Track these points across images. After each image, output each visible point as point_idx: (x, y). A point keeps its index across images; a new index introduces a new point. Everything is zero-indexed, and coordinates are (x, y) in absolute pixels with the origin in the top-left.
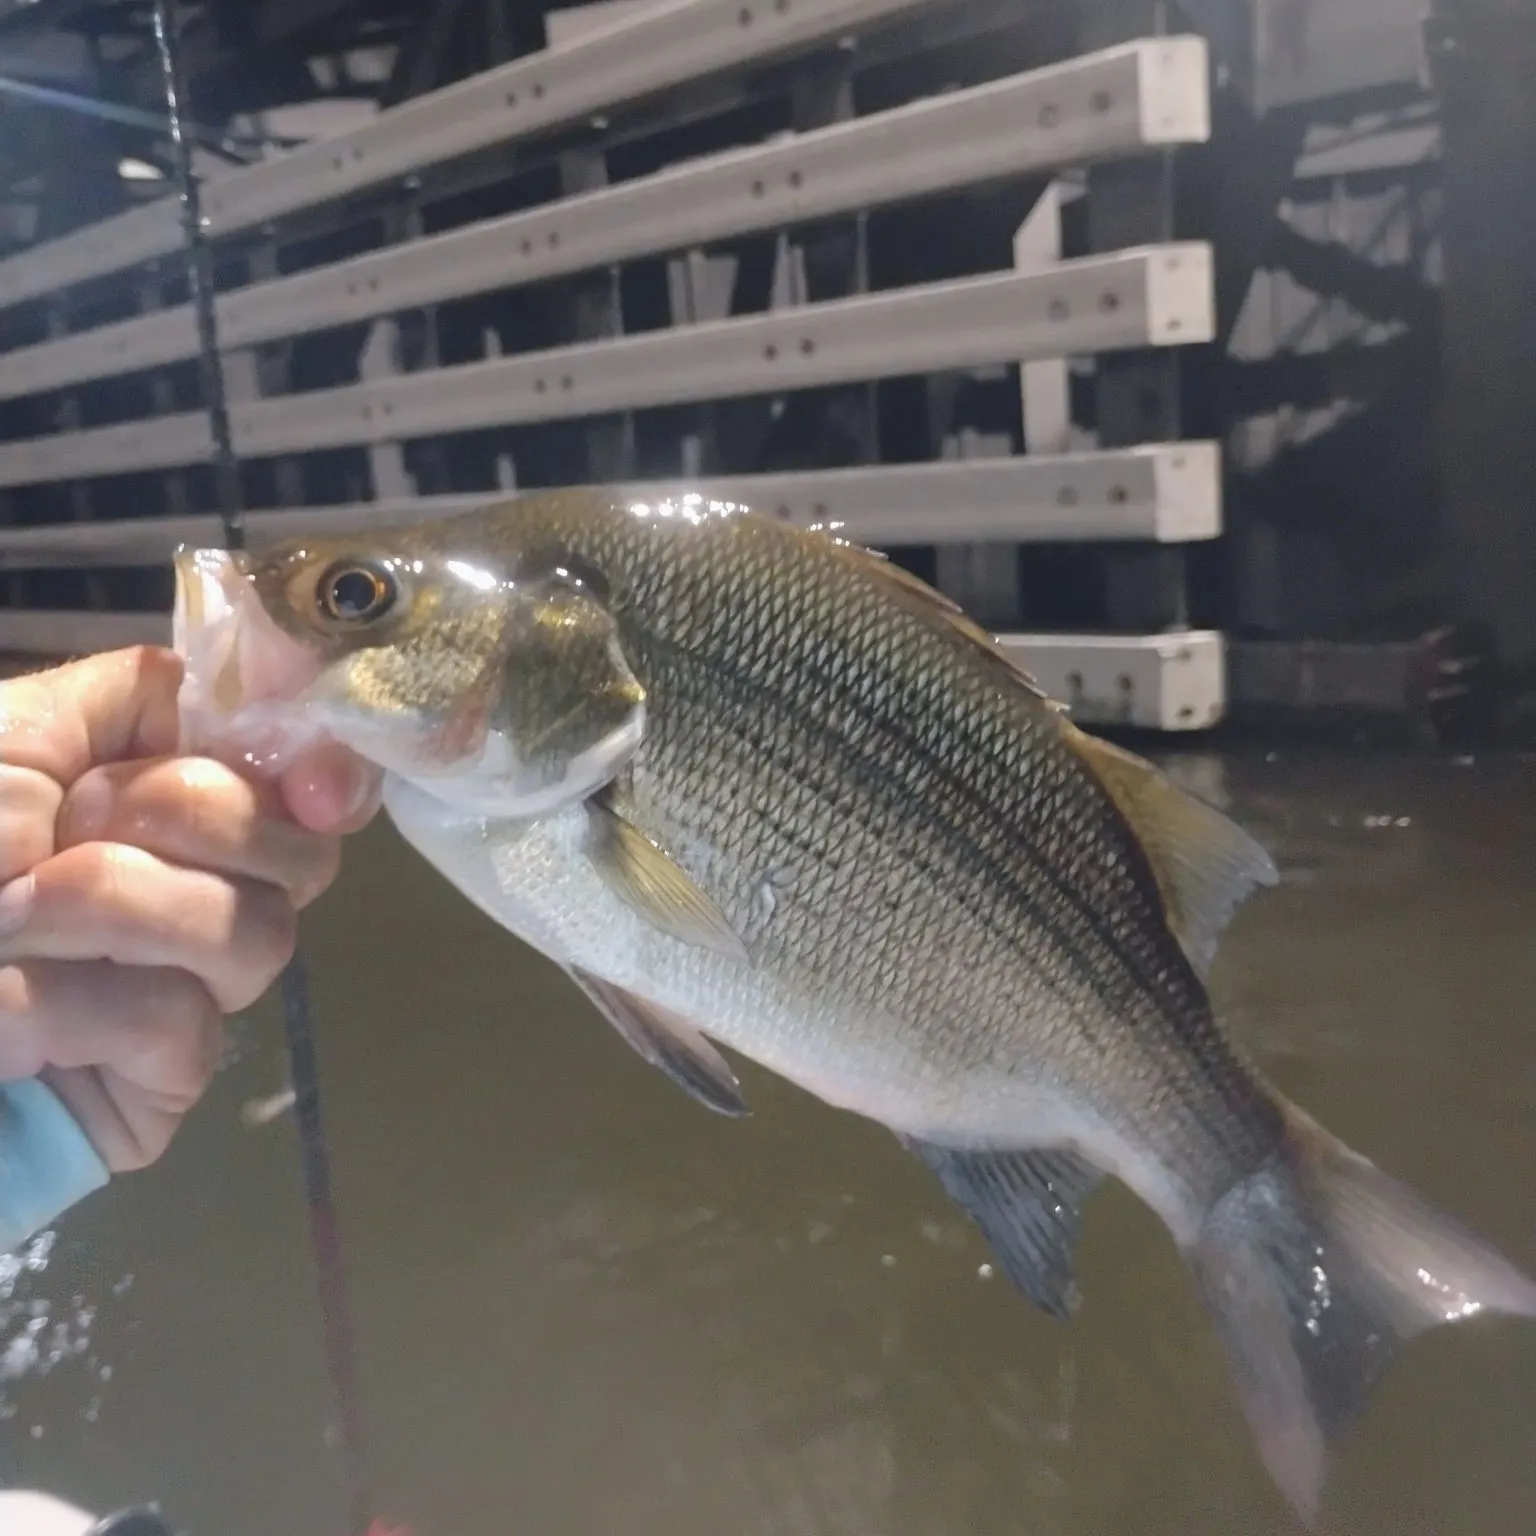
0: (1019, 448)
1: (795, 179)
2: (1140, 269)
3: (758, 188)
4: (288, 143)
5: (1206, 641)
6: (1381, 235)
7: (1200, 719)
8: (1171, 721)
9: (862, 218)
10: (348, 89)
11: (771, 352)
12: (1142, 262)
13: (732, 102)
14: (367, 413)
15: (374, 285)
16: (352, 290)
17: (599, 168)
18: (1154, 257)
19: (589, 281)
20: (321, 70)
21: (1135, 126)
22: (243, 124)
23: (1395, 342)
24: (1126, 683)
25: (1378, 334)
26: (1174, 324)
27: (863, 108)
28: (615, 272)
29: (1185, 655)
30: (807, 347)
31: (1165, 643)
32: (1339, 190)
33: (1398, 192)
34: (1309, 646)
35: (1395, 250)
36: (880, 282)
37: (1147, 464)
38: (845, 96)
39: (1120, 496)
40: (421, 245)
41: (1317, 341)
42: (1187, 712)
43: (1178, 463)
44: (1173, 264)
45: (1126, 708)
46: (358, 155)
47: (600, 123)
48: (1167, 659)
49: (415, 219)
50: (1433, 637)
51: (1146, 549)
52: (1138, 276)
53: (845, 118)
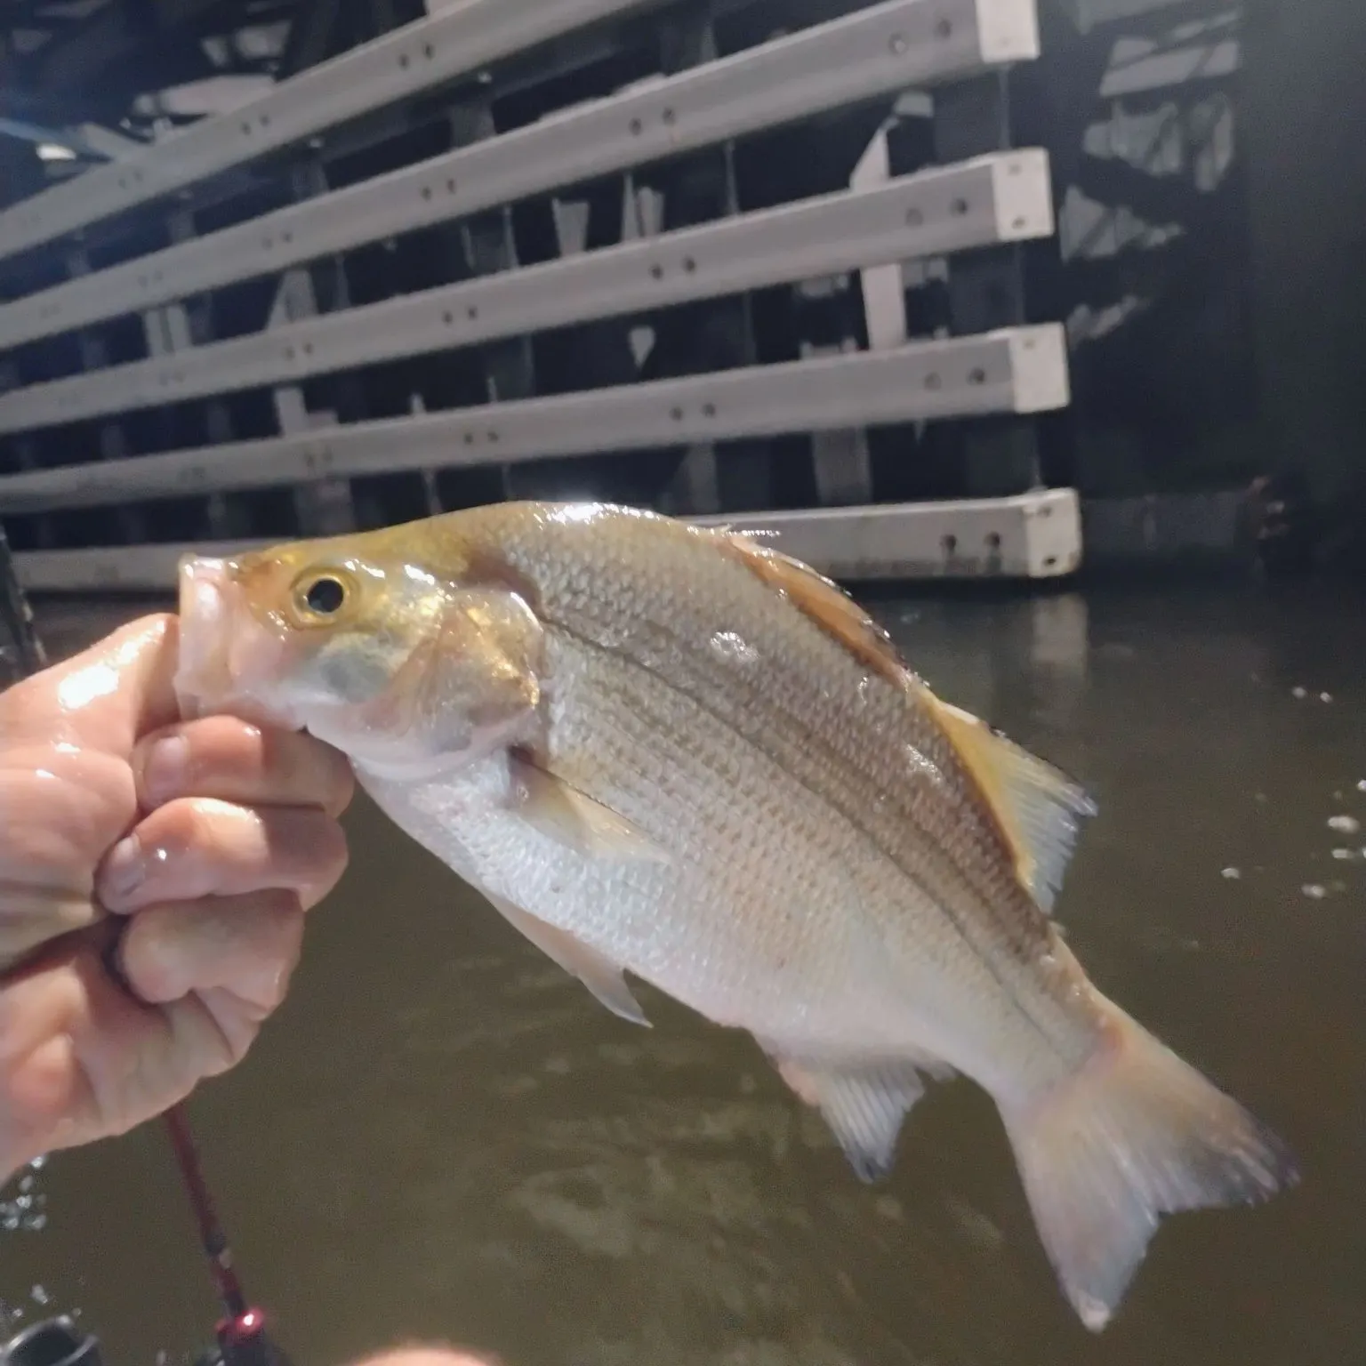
0: (864, 344)
1: (669, 115)
2: (986, 176)
3: (636, 126)
4: (180, 120)
5: (1063, 498)
6: (1156, 147)
7: (1062, 567)
8: (1037, 569)
9: (730, 148)
10: (242, 66)
11: (657, 272)
12: (988, 169)
13: (605, 52)
14: (290, 354)
15: (287, 238)
16: (268, 244)
17: (488, 120)
18: (997, 164)
19: (485, 221)
20: (214, 49)
21: (976, 47)
22: (144, 104)
23: (1173, 242)
24: (995, 540)
25: (1158, 237)
26: (1019, 223)
27: (724, 50)
28: (507, 212)
29: (1046, 511)
30: (690, 266)
31: (1029, 502)
32: (1117, 109)
33: (1169, 109)
34: (1150, 499)
35: (1170, 160)
36: (749, 203)
37: (1003, 346)
38: (708, 40)
39: (979, 377)
40: (328, 200)
41: (1106, 246)
42: (1051, 561)
43: (1029, 344)
44: (1015, 170)
45: (995, 562)
46: (265, 121)
47: (485, 78)
48: (1031, 515)
49: (320, 177)
50: (1259, 483)
51: (1007, 421)
52: (985, 182)
53: (709, 59)
